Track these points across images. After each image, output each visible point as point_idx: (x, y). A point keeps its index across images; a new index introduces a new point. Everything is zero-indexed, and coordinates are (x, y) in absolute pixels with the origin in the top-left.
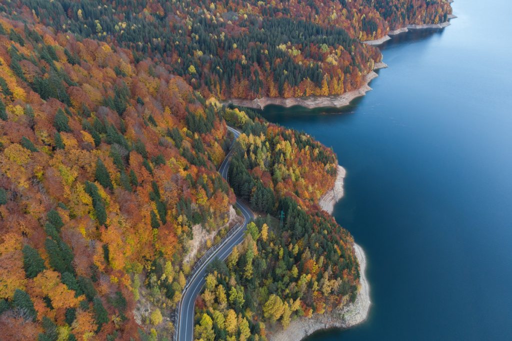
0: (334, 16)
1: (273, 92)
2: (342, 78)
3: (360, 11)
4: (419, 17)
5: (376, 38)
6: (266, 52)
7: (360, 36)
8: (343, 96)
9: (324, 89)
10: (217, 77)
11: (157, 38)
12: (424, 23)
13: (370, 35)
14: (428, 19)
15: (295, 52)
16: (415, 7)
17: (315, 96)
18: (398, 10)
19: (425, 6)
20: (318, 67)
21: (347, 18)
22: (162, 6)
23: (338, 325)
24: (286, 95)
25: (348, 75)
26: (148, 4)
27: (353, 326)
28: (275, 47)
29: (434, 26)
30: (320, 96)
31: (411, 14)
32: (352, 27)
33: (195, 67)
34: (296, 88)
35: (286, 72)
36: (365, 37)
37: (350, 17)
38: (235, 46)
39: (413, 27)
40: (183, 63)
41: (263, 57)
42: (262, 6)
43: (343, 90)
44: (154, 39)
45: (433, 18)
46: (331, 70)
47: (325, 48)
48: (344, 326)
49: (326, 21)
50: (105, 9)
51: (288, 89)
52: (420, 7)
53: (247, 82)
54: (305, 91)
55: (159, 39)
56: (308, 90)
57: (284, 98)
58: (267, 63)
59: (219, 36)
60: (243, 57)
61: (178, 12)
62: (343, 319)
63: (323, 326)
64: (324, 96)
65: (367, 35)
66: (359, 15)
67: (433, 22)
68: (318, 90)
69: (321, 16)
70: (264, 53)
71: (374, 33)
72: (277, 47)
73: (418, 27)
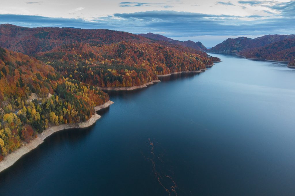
0: (143, 65)
1: (103, 85)
2: (131, 80)
3: (156, 64)
4: (186, 68)
5: (163, 74)
6: (102, 71)
7: (155, 73)
8: (132, 87)
9: (123, 84)
10: (80, 78)
11: (60, 66)
12: (189, 70)
13: (160, 73)
14: (190, 69)
15: (114, 71)
16: (185, 64)
17: (120, 87)
18: (176, 65)
19: (189, 64)
20: (122, 76)
21: (150, 66)
22: (68, 58)
23: (76, 127)
24: (108, 86)
25: (134, 80)
26: (63, 57)
27: (81, 128)
28: (106, 70)
29: (194, 72)
30: (122, 87)
31: (183, 67)
32: (151, 69)
33: (72, 75)
34: (112, 83)
35: (108, 78)
36: (158, 73)
37: (151, 65)
38: (90, 69)
39: (184, 72)
40: (68, 74)
41: (101, 73)
42: (113, 60)
43: (132, 85)
44: (59, 67)
45: (193, 68)
46: (127, 78)
47: (126, 70)
48: (78, 128)
49: (140, 67)
50: (45, 59)
51: (108, 84)
52: (187, 64)
53: (92, 81)
54: (116, 85)
55: (61, 67)
56: (117, 84)
57: (107, 87)
58: (102, 75)
59: (86, 67)
60: (92, 72)
61: (74, 60)
62: (79, 126)
63: (71, 128)
64: (124, 87)
65: (159, 72)
66: (155, 65)
67: (193, 70)
68: (121, 84)
69: (138, 65)
70: (101, 72)
71: (162, 72)
72: (107, 70)
73: (186, 72)
